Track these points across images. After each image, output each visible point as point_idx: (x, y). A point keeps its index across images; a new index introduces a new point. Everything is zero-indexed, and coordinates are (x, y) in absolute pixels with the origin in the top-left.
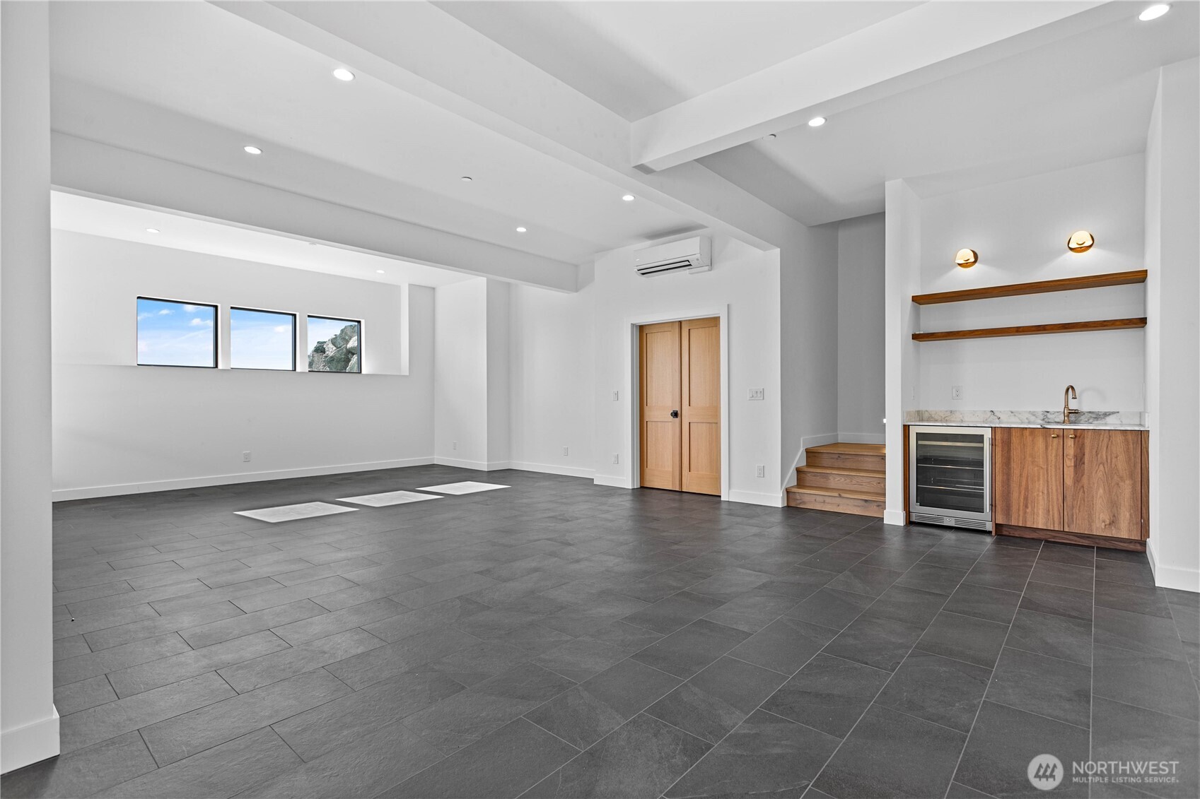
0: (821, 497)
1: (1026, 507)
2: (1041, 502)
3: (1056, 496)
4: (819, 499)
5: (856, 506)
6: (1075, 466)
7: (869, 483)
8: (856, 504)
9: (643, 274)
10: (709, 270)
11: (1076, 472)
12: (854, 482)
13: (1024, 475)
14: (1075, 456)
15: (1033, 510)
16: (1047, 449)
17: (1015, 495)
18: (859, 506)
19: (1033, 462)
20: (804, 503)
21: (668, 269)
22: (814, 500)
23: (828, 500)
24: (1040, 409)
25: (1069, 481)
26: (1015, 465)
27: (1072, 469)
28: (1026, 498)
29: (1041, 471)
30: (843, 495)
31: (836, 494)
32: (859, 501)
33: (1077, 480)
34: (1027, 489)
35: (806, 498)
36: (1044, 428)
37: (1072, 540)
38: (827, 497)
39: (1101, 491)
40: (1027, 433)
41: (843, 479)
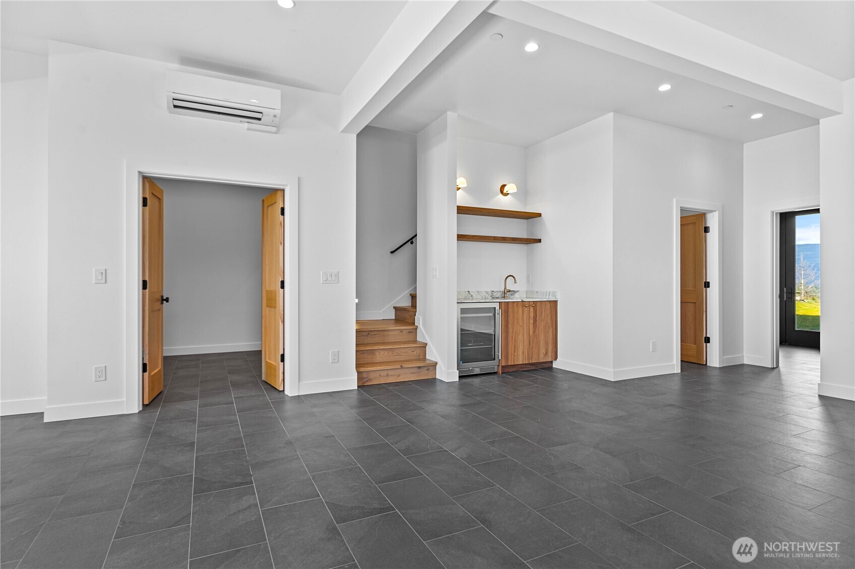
0: (385, 371)
1: (515, 352)
2: (521, 347)
3: (526, 342)
4: (383, 373)
5: (412, 373)
6: (534, 323)
7: (406, 352)
8: (412, 372)
9: (175, 106)
10: (276, 133)
11: (534, 327)
12: (395, 354)
13: (514, 332)
14: (534, 317)
15: (517, 353)
16: (523, 314)
17: (510, 345)
18: (414, 373)
19: (517, 323)
20: (370, 380)
21: (219, 113)
22: (380, 375)
23: (390, 373)
24: (489, 290)
25: (531, 333)
26: (510, 326)
27: (532, 324)
28: (515, 347)
29: (521, 328)
30: (405, 366)
31: (399, 366)
32: (415, 369)
33: (534, 332)
34: (515, 340)
35: (372, 376)
36: (523, 301)
37: (529, 368)
38: (389, 371)
39: (542, 336)
40: (515, 304)
41: (386, 353)
